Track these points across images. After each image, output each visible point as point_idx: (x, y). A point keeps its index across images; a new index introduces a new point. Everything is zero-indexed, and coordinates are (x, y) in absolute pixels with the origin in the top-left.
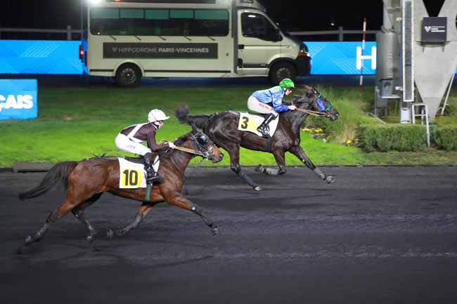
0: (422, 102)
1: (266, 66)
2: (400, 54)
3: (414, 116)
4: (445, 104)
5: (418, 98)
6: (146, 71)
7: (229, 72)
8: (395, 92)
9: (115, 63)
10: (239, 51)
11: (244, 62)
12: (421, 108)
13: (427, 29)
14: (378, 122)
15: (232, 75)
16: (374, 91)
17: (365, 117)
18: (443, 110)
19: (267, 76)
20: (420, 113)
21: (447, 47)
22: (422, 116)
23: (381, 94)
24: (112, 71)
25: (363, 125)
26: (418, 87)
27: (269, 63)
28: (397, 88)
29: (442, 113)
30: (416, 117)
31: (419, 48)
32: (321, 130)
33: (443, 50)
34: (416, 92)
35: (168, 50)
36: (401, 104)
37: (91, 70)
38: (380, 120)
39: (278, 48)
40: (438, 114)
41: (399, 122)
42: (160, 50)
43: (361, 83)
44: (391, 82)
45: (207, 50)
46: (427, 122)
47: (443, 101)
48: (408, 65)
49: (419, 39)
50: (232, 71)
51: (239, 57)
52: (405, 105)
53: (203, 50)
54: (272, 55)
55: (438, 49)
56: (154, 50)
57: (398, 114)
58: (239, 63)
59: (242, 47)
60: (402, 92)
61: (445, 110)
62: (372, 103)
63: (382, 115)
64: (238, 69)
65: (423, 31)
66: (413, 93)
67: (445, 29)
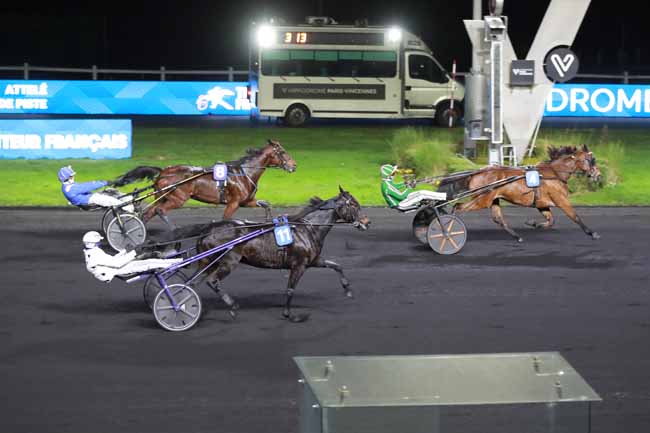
0: (510, 143)
1: (433, 107)
2: (489, 96)
3: (502, 157)
4: (533, 146)
5: (507, 140)
6: (315, 111)
7: (396, 113)
8: (484, 134)
9: (284, 104)
10: (407, 92)
11: (411, 103)
12: (510, 149)
13: (516, 71)
14: (467, 163)
15: (398, 116)
16: (462, 132)
17: (454, 158)
18: (531, 151)
19: (433, 117)
20: (508, 154)
21: (535, 89)
22: (510, 157)
23: (470, 135)
24: (282, 111)
25: (452, 167)
26: (507, 129)
27: (435, 104)
28: (486, 130)
29: (530, 154)
30: (505, 159)
31: (508, 90)
32: (410, 171)
33: (531, 92)
34: (505, 134)
35: (336, 91)
36: (489, 146)
37: (262, 111)
38: (469, 161)
39: (445, 90)
40: (526, 157)
41: (487, 163)
42: (329, 91)
43: (451, 124)
44: (480, 123)
45: (375, 91)
46: (516, 163)
47: (531, 142)
48: (497, 107)
49: (508, 82)
50: (399, 111)
51: (407, 98)
52: (494, 146)
53: (370, 91)
54: (438, 97)
55: (527, 91)
56: (323, 91)
57: (487, 154)
58: (406, 104)
59: (409, 88)
60: (490, 134)
61: (533, 152)
62: (461, 143)
63: (471, 156)
64: (405, 110)
65: (511, 73)
66: (501, 136)
67: (533, 72)
